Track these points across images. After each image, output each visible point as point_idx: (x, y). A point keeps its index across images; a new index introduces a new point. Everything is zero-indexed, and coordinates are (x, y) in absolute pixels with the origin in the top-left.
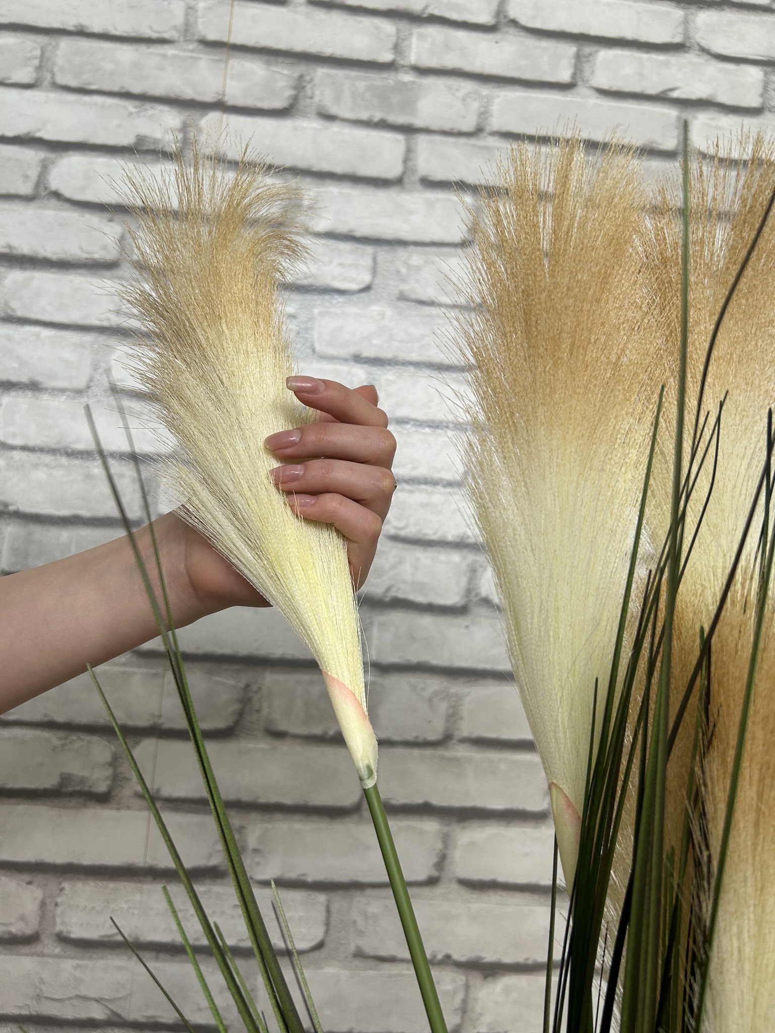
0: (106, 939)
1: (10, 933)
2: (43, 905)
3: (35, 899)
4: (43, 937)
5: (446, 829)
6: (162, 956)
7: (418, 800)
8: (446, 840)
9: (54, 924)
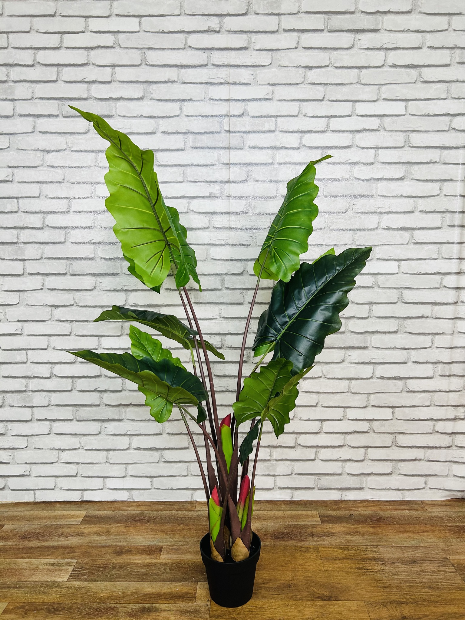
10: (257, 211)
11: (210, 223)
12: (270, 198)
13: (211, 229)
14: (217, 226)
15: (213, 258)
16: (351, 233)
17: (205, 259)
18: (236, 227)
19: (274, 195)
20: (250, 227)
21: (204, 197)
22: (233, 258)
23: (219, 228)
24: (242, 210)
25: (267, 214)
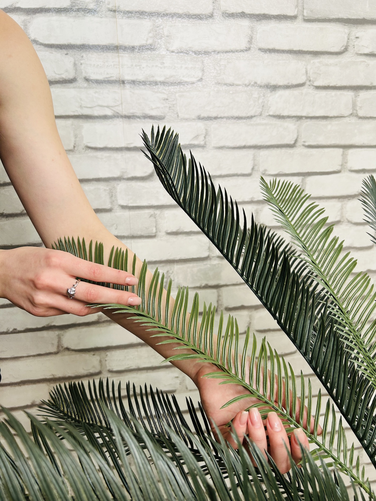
0: (127, 369)
1: (90, 372)
2: (101, 361)
3: (97, 360)
4: (103, 372)
5: (250, 314)
6: (149, 371)
7: (239, 305)
8: (250, 317)
9: (106, 367)
10: (176, 45)
11: (76, 70)
12: (199, 17)
13: (81, 83)
14: (93, 77)
15: (89, 145)
16: (350, 94)
17: (71, 147)
18: (134, 78)
19: (208, 10)
20: (162, 79)
21: (59, 11)
22: (132, 146)
23: (98, 82)
24: (143, 42)
25: (195, 53)
